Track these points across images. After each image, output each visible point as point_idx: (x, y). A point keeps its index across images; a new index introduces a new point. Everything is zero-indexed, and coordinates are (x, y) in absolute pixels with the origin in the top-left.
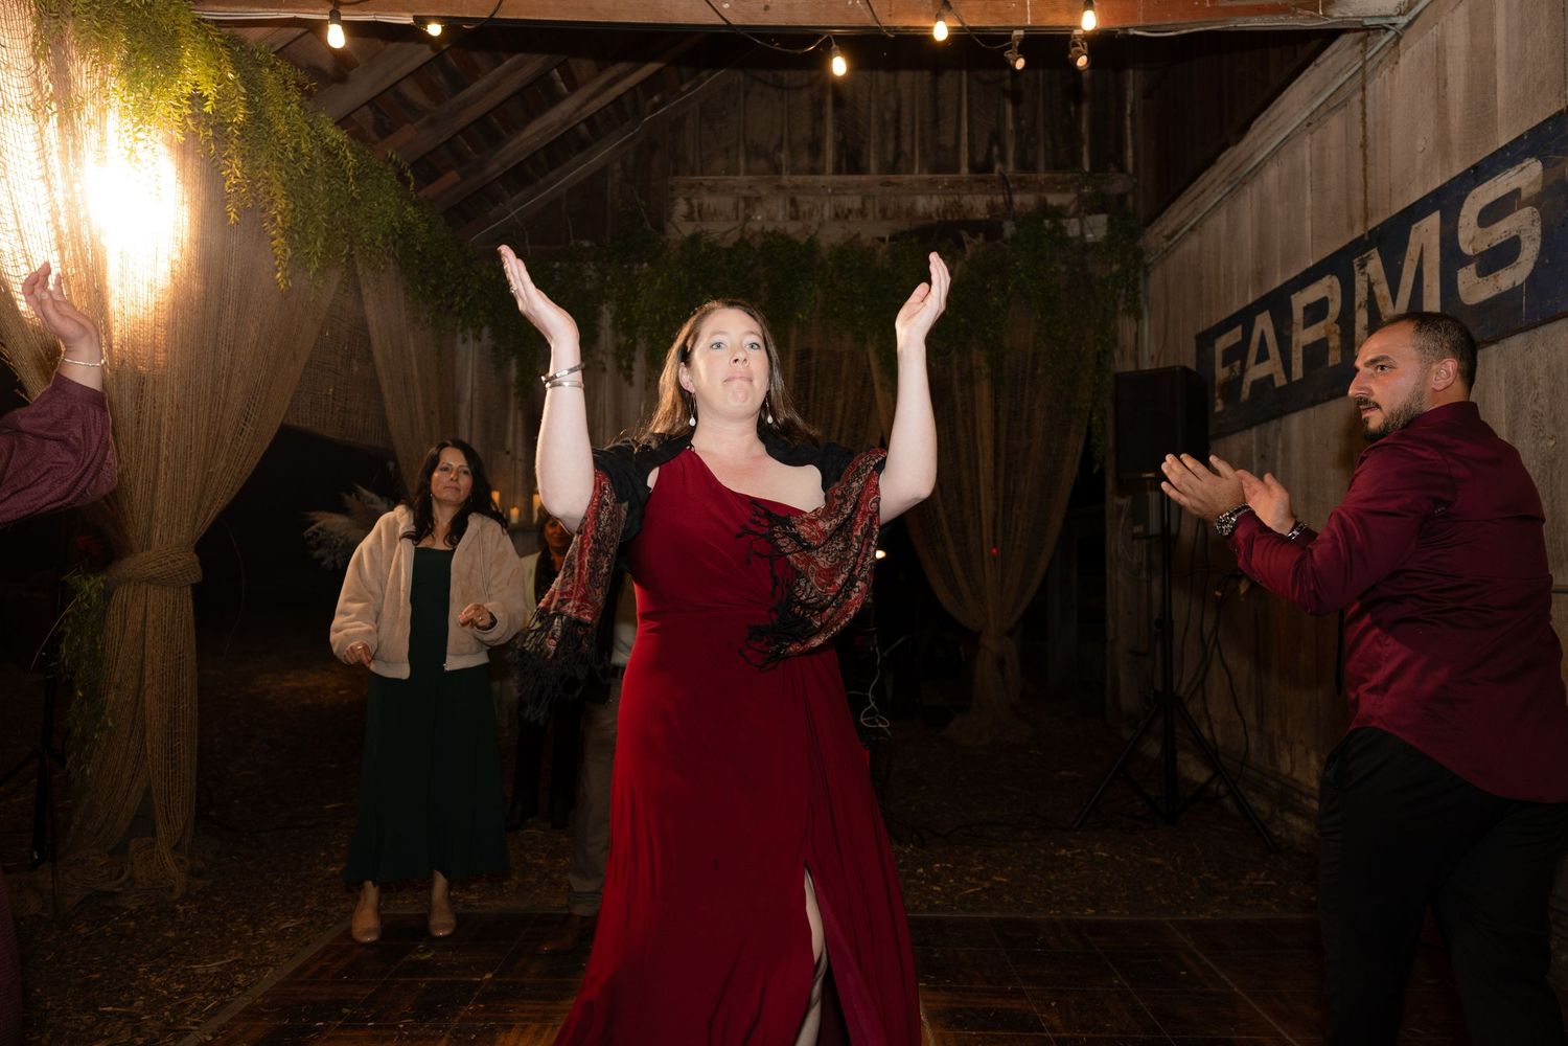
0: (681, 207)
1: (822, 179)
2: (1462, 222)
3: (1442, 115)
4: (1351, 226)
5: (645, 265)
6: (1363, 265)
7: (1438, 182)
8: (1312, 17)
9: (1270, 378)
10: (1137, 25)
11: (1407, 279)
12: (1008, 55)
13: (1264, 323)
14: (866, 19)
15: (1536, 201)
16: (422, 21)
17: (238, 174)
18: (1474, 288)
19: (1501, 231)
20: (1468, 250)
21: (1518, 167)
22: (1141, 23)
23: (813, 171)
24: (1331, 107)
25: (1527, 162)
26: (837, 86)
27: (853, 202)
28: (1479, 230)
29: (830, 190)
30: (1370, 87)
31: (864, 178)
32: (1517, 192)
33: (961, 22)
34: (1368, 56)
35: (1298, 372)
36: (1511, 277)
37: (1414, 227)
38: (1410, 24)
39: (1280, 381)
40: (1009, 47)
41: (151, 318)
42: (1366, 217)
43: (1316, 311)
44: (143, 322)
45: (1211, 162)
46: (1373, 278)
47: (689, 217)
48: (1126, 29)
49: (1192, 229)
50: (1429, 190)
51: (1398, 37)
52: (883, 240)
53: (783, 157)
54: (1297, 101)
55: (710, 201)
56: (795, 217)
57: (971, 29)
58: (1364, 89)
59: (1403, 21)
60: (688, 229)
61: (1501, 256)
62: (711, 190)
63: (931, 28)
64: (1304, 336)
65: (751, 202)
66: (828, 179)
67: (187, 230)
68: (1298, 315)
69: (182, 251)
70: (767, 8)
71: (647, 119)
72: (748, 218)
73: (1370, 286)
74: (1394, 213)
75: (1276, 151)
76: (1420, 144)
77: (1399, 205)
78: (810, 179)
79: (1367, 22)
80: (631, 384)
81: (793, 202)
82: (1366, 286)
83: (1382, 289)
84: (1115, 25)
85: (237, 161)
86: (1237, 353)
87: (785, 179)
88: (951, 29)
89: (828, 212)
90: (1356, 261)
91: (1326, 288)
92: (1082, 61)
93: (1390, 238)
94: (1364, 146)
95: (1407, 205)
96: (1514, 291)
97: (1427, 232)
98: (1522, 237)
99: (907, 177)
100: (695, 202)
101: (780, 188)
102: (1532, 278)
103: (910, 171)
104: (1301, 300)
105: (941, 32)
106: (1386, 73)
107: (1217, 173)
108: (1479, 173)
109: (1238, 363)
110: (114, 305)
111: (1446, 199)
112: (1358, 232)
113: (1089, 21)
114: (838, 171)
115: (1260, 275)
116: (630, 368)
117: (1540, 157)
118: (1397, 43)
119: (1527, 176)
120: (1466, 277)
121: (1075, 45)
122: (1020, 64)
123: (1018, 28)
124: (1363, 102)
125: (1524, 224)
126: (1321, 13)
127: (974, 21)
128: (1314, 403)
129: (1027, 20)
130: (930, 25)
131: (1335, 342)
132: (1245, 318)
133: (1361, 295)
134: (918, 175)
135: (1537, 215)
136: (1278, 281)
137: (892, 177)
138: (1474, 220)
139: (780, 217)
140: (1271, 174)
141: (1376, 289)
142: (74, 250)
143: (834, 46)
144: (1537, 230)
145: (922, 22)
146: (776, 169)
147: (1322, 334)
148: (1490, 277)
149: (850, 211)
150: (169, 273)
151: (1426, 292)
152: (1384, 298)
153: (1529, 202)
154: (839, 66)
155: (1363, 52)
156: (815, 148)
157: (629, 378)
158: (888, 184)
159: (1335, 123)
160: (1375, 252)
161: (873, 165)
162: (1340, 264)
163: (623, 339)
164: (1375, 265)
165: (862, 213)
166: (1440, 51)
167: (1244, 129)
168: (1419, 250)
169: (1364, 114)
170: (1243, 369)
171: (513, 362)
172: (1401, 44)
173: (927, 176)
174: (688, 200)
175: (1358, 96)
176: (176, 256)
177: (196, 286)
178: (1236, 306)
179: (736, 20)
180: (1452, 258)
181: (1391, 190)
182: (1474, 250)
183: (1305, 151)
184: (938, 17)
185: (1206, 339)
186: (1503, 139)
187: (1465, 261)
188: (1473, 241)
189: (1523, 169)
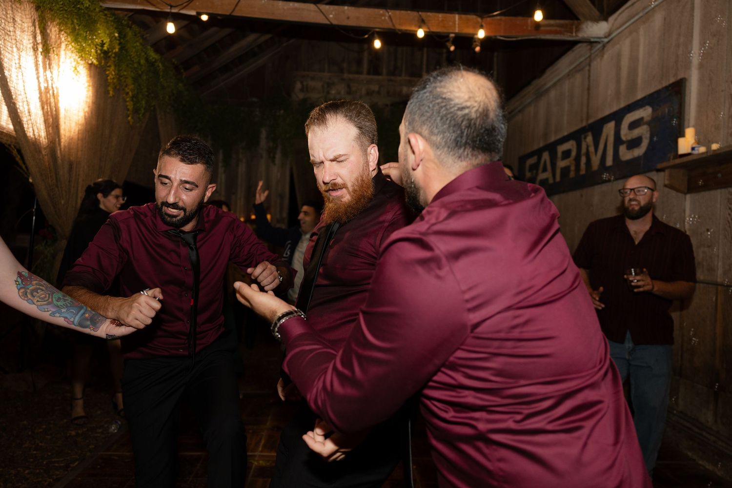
0: (298, 85)
1: (362, 77)
2: (623, 127)
3: (618, 81)
4: (582, 121)
5: (282, 112)
6: (585, 138)
7: (615, 108)
8: (570, 36)
9: (547, 179)
10: (500, 35)
11: (601, 146)
12: (448, 44)
13: (546, 156)
14: (390, 26)
15: (649, 123)
16: (200, 14)
17: (113, 73)
18: (626, 155)
19: (636, 132)
20: (624, 138)
21: (644, 108)
22: (502, 34)
23: (359, 72)
24: (578, 69)
25: (647, 107)
26: (377, 52)
27: (375, 87)
28: (628, 131)
29: (365, 82)
30: (592, 64)
31: (380, 77)
32: (642, 119)
33: (429, 28)
34: (593, 51)
35: (558, 179)
36: (639, 152)
37: (605, 125)
38: (608, 42)
39: (551, 181)
40: (448, 41)
41: (76, 137)
42: (588, 118)
43: (567, 154)
44: (72, 138)
45: (528, 83)
46: (589, 144)
47: (302, 90)
48: (496, 36)
49: (520, 111)
50: (611, 112)
51: (604, 46)
52: (387, 105)
53: (345, 65)
54: (564, 64)
55: (311, 83)
56: (349, 93)
57: (433, 32)
58: (590, 65)
59: (606, 40)
60: (301, 96)
61: (634, 143)
62: (313, 79)
63: (417, 31)
64: (561, 164)
65: (330, 85)
66: (364, 77)
67: (91, 98)
68: (559, 155)
69: (89, 107)
70: (348, 18)
71: (285, 45)
72: (328, 93)
73: (588, 147)
74: (598, 119)
75: (555, 84)
76: (609, 92)
77: (600, 115)
78: (356, 76)
79: (592, 40)
80: (275, 164)
81: (349, 86)
82: (586, 147)
83: (592, 149)
84: (492, 34)
85: (113, 68)
86: (535, 167)
87: (346, 76)
88: (425, 32)
89: (364, 91)
90: (583, 136)
91: (570, 145)
92: (478, 49)
93: (596, 128)
94: (589, 89)
95: (602, 116)
97: (609, 128)
98: (643, 137)
99: (399, 78)
100: (305, 83)
101: (343, 79)
102: (646, 153)
103: (400, 75)
104: (562, 148)
105: (421, 34)
106: (599, 60)
107: (531, 89)
108: (630, 108)
109: (535, 172)
110: (62, 132)
111: (617, 116)
112: (584, 124)
113: (481, 34)
114: (369, 73)
115: (546, 135)
116: (274, 157)
117: (651, 106)
118: (603, 49)
119: (645, 113)
120: (622, 149)
121: (475, 42)
122: (452, 48)
123: (452, 33)
124: (589, 71)
125: (643, 131)
126: (574, 34)
127: (435, 29)
128: (564, 192)
129: (455, 30)
130: (416, 29)
131: (573, 168)
132: (539, 153)
133: (584, 150)
134: (404, 77)
135: (649, 129)
136: (553, 139)
137: (392, 78)
138: (627, 126)
139: (342, 92)
140: (553, 94)
141: (590, 149)
142: (47, 109)
143: (376, 35)
144: (648, 135)
145: (413, 28)
146: (341, 71)
147: (568, 164)
148: (631, 151)
149: (373, 92)
150: (84, 117)
152: (592, 153)
153: (646, 123)
154: (377, 44)
155: (591, 49)
156: (359, 62)
157: (273, 162)
158: (390, 80)
159: (578, 77)
160: (590, 133)
161: (384, 71)
162: (577, 136)
163: (271, 144)
164: (590, 139)
165: (379, 92)
166: (619, 55)
167: (543, 72)
168: (606, 135)
169: (589, 76)
170: (537, 174)
171: (221, 152)
172: (605, 49)
173: (407, 78)
174: (302, 83)
175: (587, 68)
176: (87, 109)
177: (94, 122)
178: (535, 147)
179: (335, 22)
180: (618, 141)
181: (598, 109)
182: (626, 139)
183: (566, 86)
184: (420, 27)
185: (523, 159)
186: (640, 95)
187: (622, 142)
188: (626, 135)
189: (645, 110)
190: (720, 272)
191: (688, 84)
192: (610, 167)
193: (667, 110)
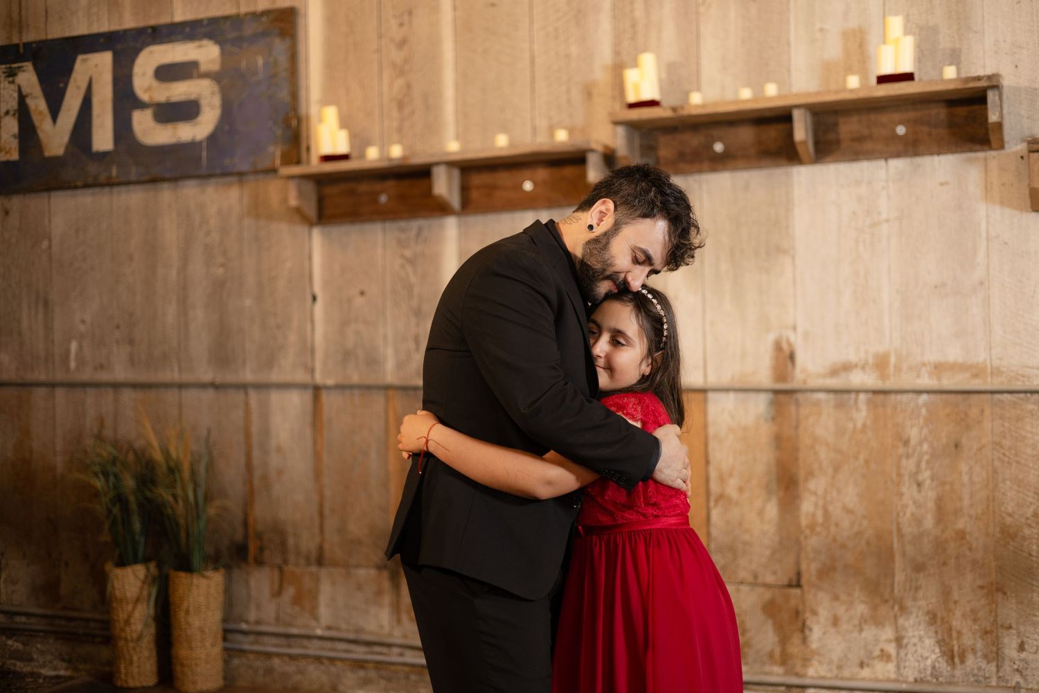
2: (138, 68)
6: (11, 74)
7: (106, 26)
11: (72, 103)
15: (215, 77)
18: (151, 131)
19: (180, 91)
20: (144, 96)
21: (198, 43)
25: (205, 42)
28: (155, 83)
32: (195, 64)
36: (186, 132)
37: (80, 58)
46: (25, 91)
50: (95, 29)
61: (177, 112)
73: (22, 97)
74: (50, 37)
77: (56, 31)
82: (16, 95)
83: (38, 104)
90: (2, 68)
93: (49, 57)
95: (67, 34)
96: (193, 145)
97: (95, 66)
98: (203, 102)
102: (212, 138)
108: (155, 34)
111: (117, 44)
117: (218, 42)
119: (206, 53)
120: (142, 118)
125: (201, 90)
133: (9, 103)
135: (216, 88)
138: (150, 71)
141: (29, 101)
144: (216, 101)
148: (168, 126)
151: (96, 122)
152: (41, 113)
153: (207, 75)
160: (28, 66)
164: (28, 78)
168: (87, 80)
180: (125, 100)
181: (46, 12)
182: (151, 98)
187: (141, 105)
188: (149, 89)
189: (200, 47)
190: (390, 365)
191: (301, 22)
192: (105, 154)
193: (260, 61)
